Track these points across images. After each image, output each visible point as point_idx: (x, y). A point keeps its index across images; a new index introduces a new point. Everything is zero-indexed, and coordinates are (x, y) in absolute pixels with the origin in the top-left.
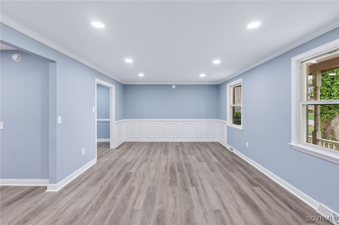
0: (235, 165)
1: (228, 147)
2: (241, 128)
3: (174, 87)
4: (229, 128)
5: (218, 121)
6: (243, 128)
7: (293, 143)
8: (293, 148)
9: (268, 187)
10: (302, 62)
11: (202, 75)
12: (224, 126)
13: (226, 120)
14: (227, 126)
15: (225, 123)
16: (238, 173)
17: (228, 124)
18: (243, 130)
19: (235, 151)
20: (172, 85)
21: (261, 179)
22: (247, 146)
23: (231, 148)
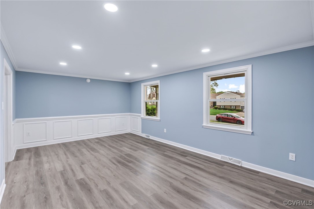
0: (162, 147)
1: (144, 135)
2: (159, 119)
3: (89, 81)
4: (143, 119)
5: (130, 115)
6: (160, 118)
7: (204, 124)
8: (204, 127)
9: (191, 155)
10: (208, 76)
11: (127, 74)
12: (138, 118)
13: (141, 113)
14: (141, 118)
15: (140, 116)
16: (168, 151)
17: (142, 116)
18: (160, 120)
19: (151, 138)
20: (87, 79)
21: (184, 152)
22: (165, 132)
23: (146, 136)
